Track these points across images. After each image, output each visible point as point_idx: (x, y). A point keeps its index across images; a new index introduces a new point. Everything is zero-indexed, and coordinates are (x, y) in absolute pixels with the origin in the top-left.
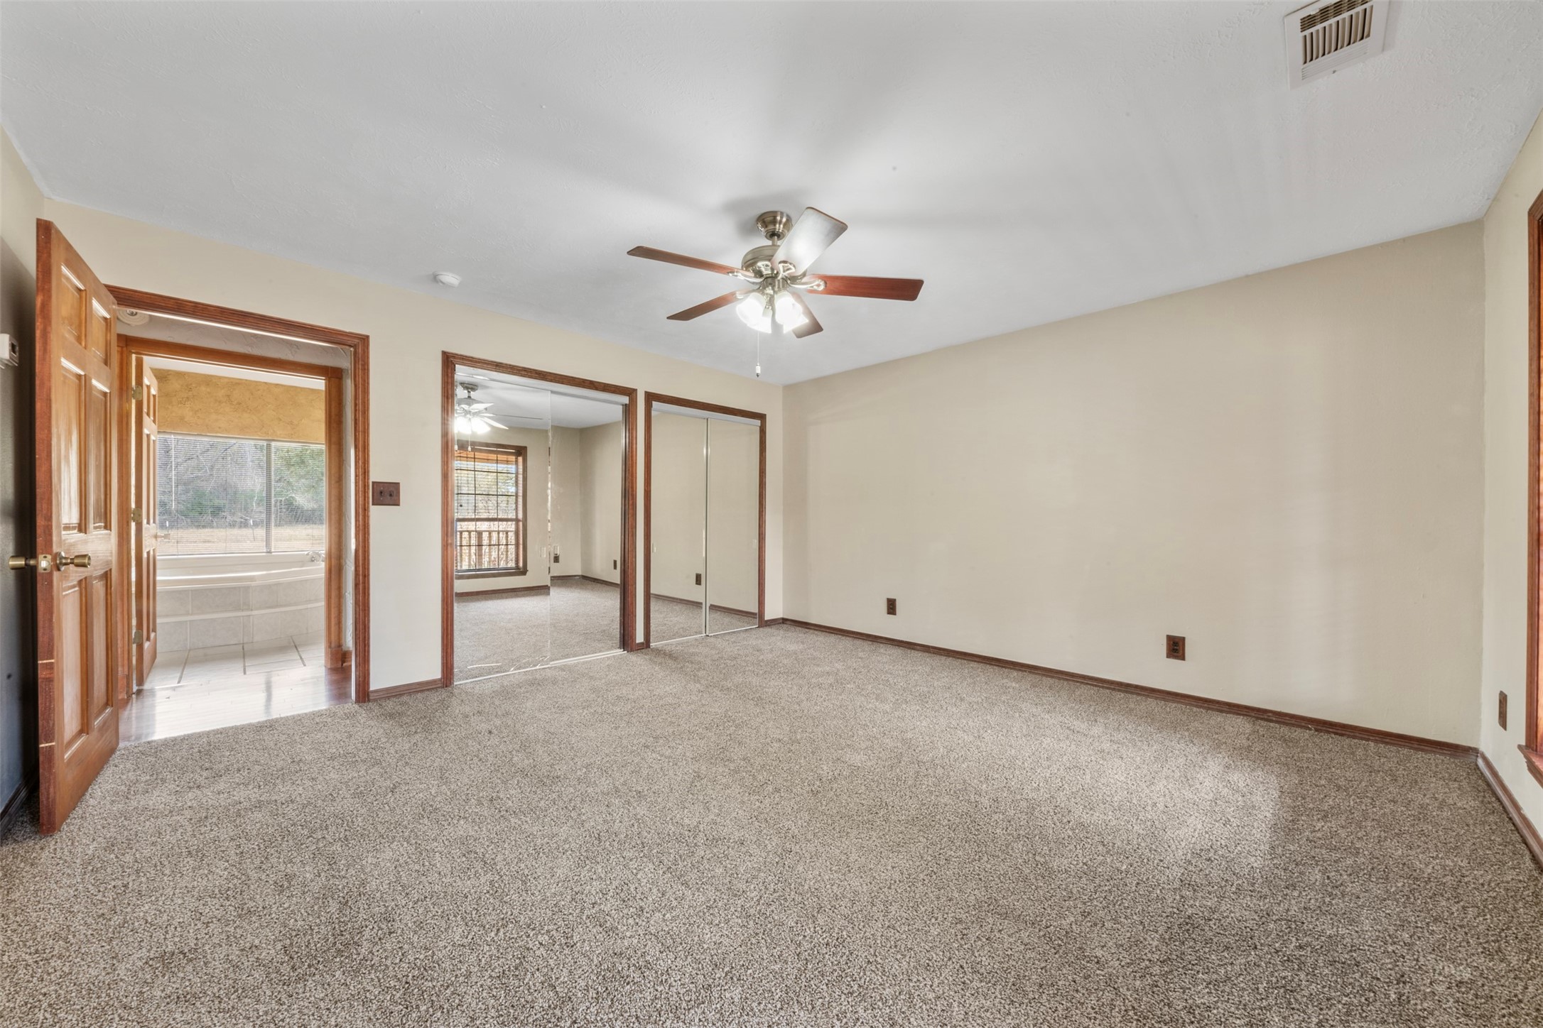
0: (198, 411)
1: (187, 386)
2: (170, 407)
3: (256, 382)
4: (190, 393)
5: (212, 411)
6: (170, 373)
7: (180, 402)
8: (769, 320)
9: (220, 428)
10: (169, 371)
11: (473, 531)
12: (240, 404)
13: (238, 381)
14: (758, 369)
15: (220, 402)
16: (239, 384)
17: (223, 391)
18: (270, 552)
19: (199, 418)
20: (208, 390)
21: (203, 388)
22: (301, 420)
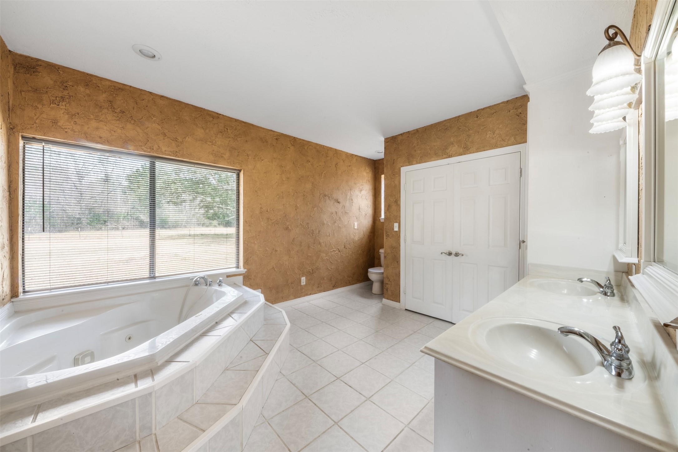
0: (75, 115)
1: (62, 83)
2: (40, 106)
3: (141, 90)
4: (65, 93)
5: (92, 117)
6: (40, 63)
7: (53, 102)
9: (101, 138)
10: (38, 60)
12: (124, 112)
13: (121, 86)
15: (101, 107)
16: (122, 90)
17: (104, 95)
18: (154, 277)
19: (75, 123)
20: (88, 92)
21: (82, 89)
22: (185, 138)
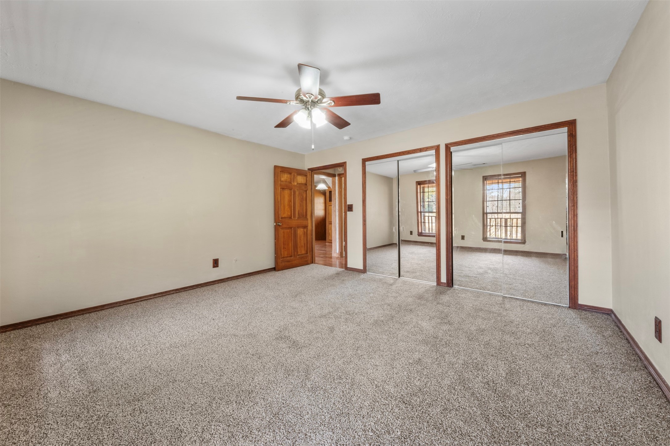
8: (309, 122)
11: (509, 218)
14: (313, 147)
